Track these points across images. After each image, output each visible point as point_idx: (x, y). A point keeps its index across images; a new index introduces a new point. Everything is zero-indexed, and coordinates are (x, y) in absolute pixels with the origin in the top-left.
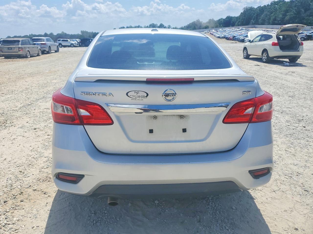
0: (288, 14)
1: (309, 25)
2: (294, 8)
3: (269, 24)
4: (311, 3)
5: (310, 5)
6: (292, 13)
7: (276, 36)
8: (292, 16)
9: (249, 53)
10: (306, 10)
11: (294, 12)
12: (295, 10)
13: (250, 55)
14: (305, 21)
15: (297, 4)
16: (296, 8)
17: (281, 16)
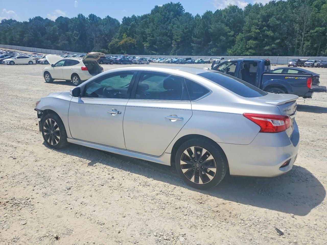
0: (26, 35)
1: (49, 48)
2: (30, 30)
3: (6, 43)
4: (46, 28)
5: (45, 29)
6: (30, 35)
7: (83, 61)
8: (31, 38)
9: (53, 77)
10: (43, 34)
11: (31, 34)
12: (32, 32)
13: (54, 79)
14: (44, 44)
15: (32, 26)
16: (33, 31)
17: (18, 36)
